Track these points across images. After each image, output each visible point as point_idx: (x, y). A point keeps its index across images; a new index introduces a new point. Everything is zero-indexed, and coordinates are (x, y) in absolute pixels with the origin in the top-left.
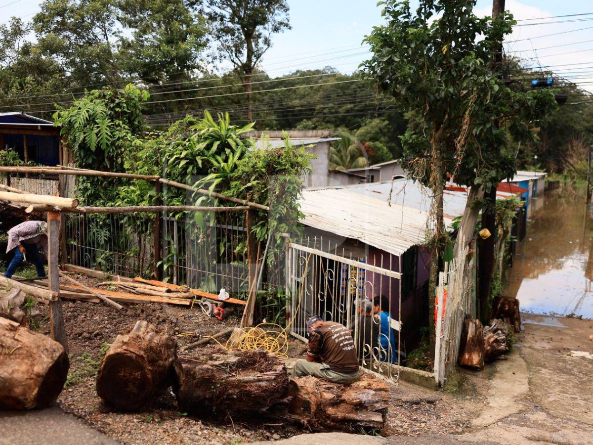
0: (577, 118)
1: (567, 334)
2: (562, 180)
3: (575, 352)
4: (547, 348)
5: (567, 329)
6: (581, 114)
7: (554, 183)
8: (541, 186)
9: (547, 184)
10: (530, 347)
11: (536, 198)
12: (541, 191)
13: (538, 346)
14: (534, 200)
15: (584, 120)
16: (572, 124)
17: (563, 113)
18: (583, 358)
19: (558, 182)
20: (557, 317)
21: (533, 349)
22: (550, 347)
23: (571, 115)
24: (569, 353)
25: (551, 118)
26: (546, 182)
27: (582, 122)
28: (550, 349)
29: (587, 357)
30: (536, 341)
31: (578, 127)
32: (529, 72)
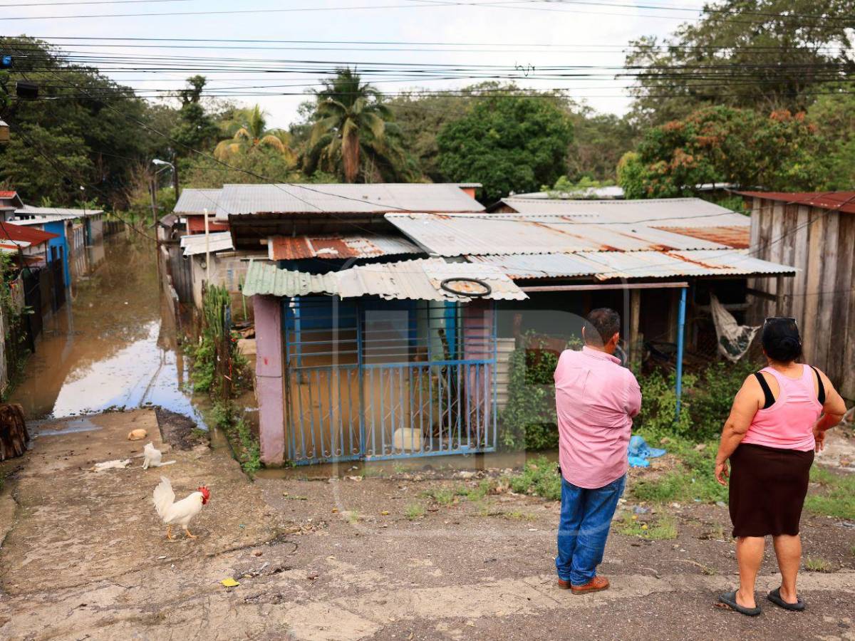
0: (140, 135)
1: (97, 439)
2: (127, 220)
3: (100, 464)
4: (62, 469)
5: (98, 431)
6: (145, 130)
7: (116, 223)
8: (97, 228)
9: (107, 225)
10: (34, 476)
11: (91, 247)
12: (98, 236)
13: (47, 470)
14: (89, 249)
15: (149, 138)
16: (134, 143)
17: (122, 129)
18: (112, 470)
19: (122, 222)
20: (90, 416)
21: (39, 476)
22: (68, 466)
23: (132, 131)
24: (92, 469)
25: (106, 133)
26: (104, 223)
27: (148, 141)
28: (67, 470)
29: (117, 467)
30: (47, 463)
31: (143, 148)
32: (64, 65)
